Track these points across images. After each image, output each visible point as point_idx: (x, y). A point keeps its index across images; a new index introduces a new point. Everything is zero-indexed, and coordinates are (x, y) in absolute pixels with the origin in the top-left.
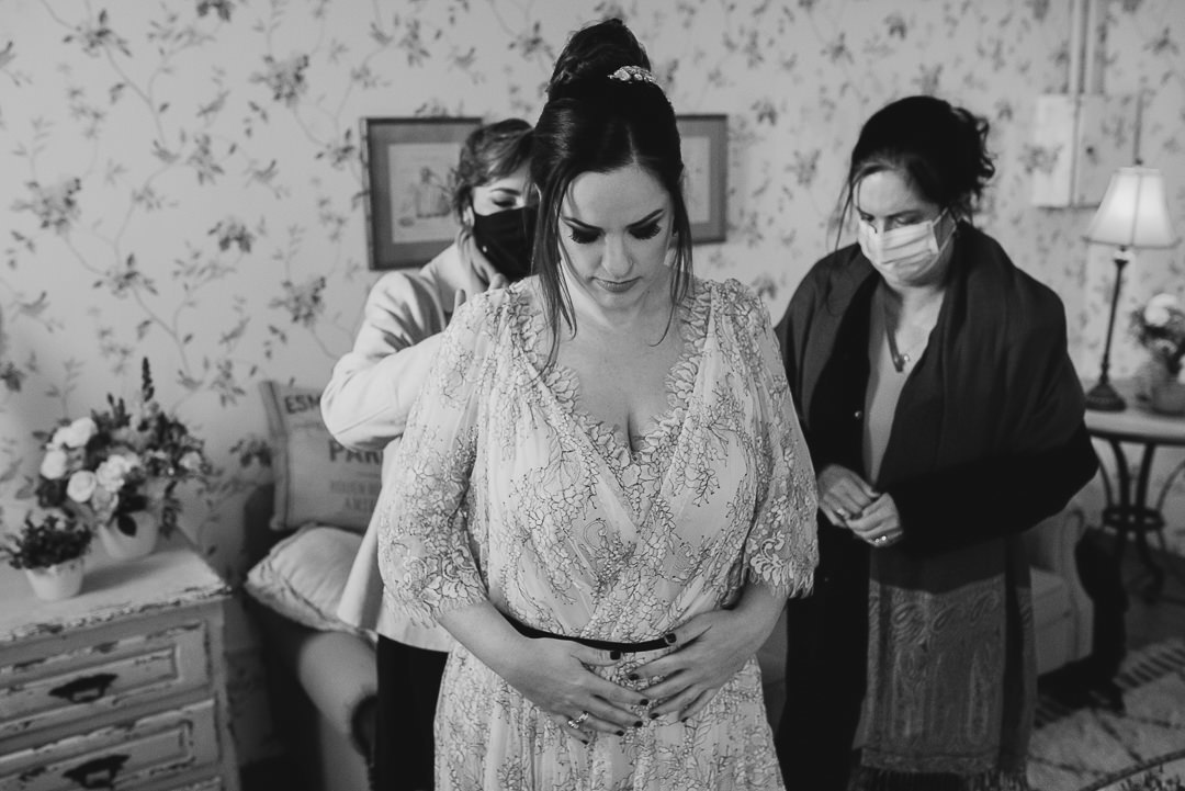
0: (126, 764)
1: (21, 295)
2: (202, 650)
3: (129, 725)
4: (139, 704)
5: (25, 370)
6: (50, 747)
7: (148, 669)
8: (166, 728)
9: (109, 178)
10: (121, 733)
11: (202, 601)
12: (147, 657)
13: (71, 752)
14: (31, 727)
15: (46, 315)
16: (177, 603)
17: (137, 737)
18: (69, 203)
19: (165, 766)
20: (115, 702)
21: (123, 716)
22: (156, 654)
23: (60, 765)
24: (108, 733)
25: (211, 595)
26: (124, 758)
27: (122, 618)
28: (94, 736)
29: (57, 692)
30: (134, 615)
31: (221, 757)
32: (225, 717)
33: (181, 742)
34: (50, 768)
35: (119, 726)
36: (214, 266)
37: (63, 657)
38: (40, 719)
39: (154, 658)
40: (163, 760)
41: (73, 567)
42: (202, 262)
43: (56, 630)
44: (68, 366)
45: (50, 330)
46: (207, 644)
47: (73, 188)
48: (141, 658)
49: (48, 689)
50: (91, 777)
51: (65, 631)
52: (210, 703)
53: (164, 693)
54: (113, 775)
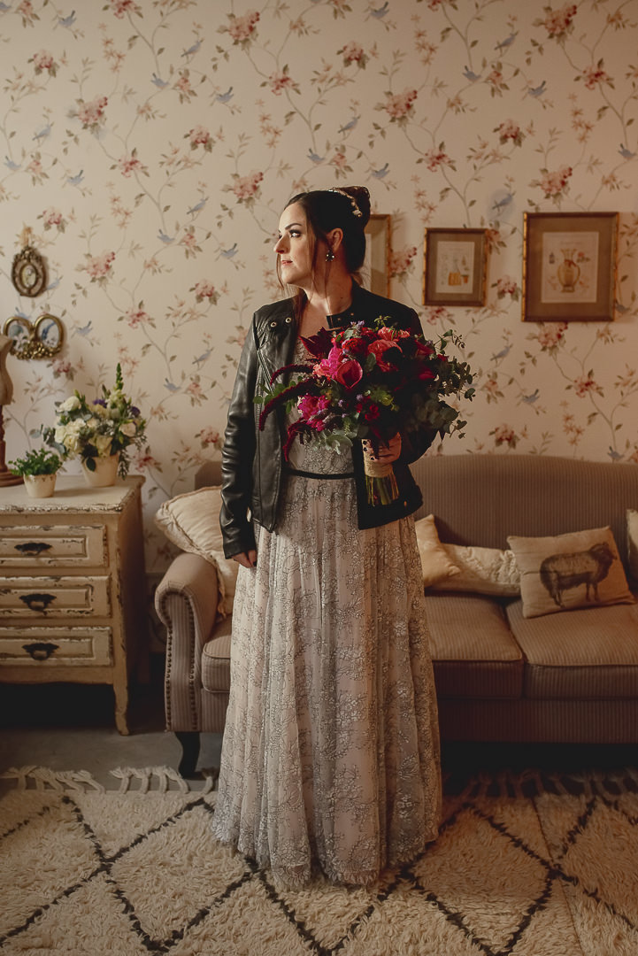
0: (53, 601)
1: (77, 322)
2: (101, 543)
3: (57, 578)
4: (63, 567)
5: (77, 368)
6: (14, 579)
7: (69, 547)
8: (78, 587)
9: (132, 253)
10: (52, 581)
11: (102, 512)
12: (70, 540)
13: (24, 585)
14: (4, 564)
15: (90, 335)
16: (88, 510)
17: (61, 587)
18: (108, 267)
19: (76, 610)
20: (50, 562)
21: (55, 572)
22: (75, 539)
23: (18, 591)
24: (45, 580)
25: (108, 510)
26: (53, 598)
27: (56, 512)
28: (38, 579)
29: (18, 547)
30: (63, 512)
31: (111, 614)
32: (116, 591)
33: (87, 598)
34: (13, 591)
35: (52, 577)
36: (192, 312)
37: (24, 528)
38: (10, 561)
39: (73, 541)
40: (75, 606)
41: (44, 480)
42: (185, 309)
43: (20, 511)
44: (101, 368)
45: (92, 345)
46: (106, 540)
47: (110, 258)
48: (66, 539)
49: (15, 545)
50: (34, 603)
51: (24, 513)
52: (106, 578)
53: (78, 564)
54: (46, 606)
